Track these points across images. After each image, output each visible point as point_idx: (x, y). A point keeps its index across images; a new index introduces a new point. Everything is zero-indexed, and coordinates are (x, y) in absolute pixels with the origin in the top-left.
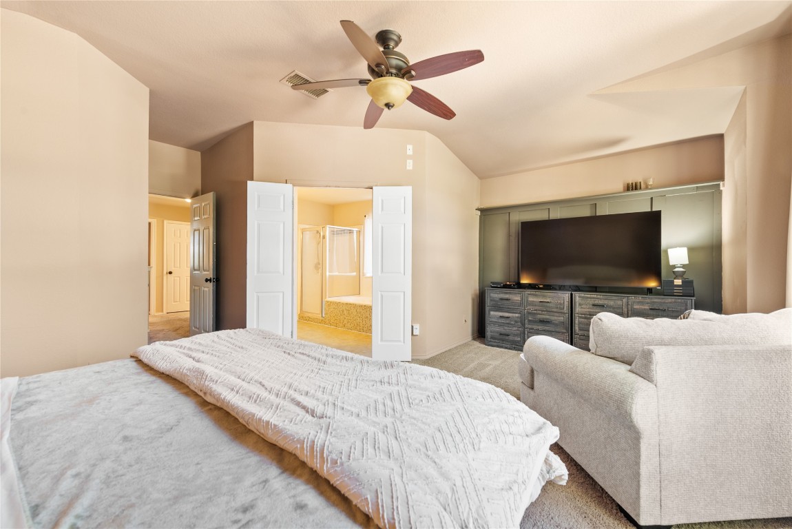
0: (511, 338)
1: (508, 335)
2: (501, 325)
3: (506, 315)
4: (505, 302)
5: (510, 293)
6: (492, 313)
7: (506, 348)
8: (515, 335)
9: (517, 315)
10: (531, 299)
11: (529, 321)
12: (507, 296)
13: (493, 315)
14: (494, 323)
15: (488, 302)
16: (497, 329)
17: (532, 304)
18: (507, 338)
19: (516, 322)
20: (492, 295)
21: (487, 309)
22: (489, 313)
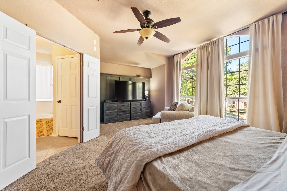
0: (113, 119)
1: (112, 118)
2: (110, 115)
3: (112, 111)
4: (111, 107)
5: (113, 104)
6: (107, 111)
7: (112, 123)
8: (115, 118)
9: (115, 111)
10: (120, 105)
11: (119, 112)
12: (112, 105)
13: (107, 112)
14: (108, 115)
15: (105, 108)
16: (109, 117)
17: (120, 106)
18: (112, 119)
19: (115, 113)
20: (107, 105)
21: (105, 110)
22: (106, 112)
